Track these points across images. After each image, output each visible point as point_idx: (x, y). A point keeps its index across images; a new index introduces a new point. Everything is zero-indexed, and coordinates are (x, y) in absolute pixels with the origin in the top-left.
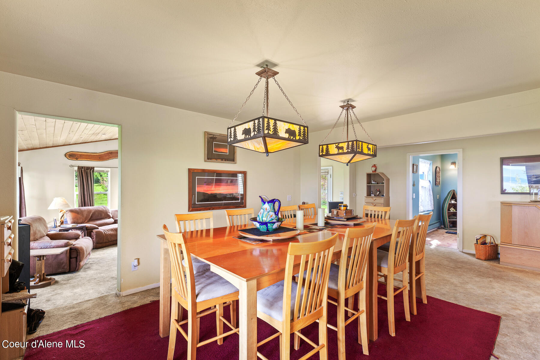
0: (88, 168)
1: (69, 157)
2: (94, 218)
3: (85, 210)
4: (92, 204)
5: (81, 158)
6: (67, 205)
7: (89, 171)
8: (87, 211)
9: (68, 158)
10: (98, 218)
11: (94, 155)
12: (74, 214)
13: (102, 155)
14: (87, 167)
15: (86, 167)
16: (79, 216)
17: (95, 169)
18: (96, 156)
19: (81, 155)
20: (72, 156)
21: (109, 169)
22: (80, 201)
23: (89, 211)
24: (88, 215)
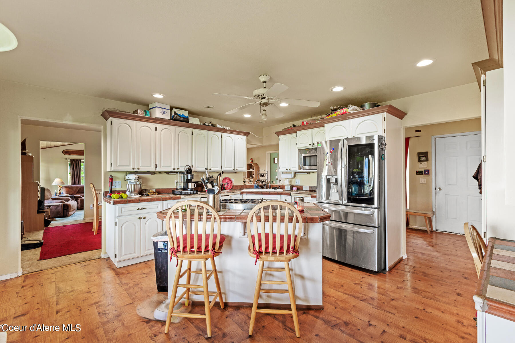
3: (74, 187)
4: (79, 183)
6: (63, 183)
7: (78, 162)
12: (67, 189)
15: (76, 159)
16: (71, 190)
17: (82, 161)
19: (72, 152)
20: (66, 152)
22: (72, 181)
23: (77, 187)
24: (76, 190)
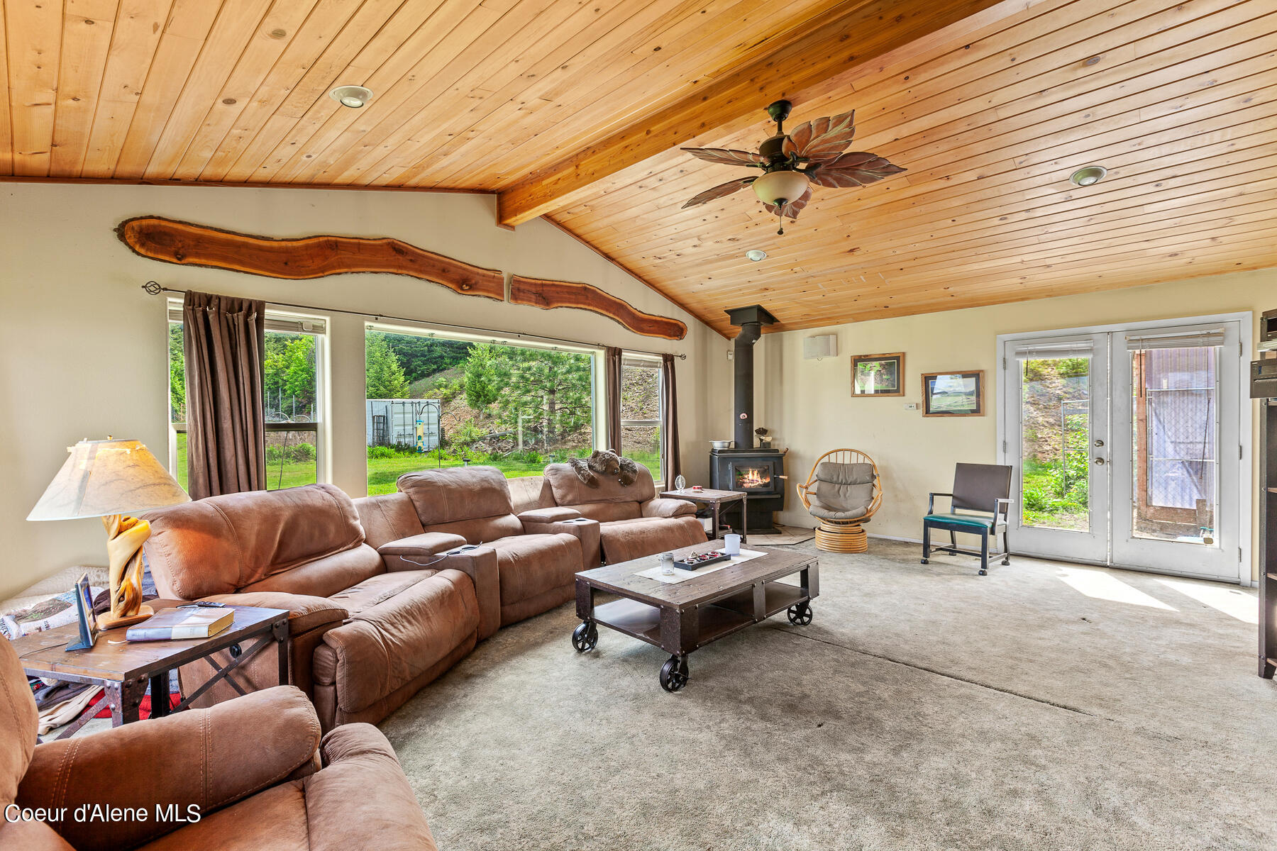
0: (237, 307)
1: (142, 245)
2: (294, 548)
3: (247, 512)
4: (254, 482)
5: (198, 255)
7: (241, 318)
8: (260, 513)
9: (137, 248)
10: (314, 547)
11: (260, 248)
12: (193, 536)
13: (295, 249)
14: (233, 300)
15: (227, 298)
16: (226, 545)
17: (269, 311)
18: (271, 250)
19: (198, 240)
20: (153, 238)
21: (328, 319)
22: (200, 464)
24: (265, 538)
